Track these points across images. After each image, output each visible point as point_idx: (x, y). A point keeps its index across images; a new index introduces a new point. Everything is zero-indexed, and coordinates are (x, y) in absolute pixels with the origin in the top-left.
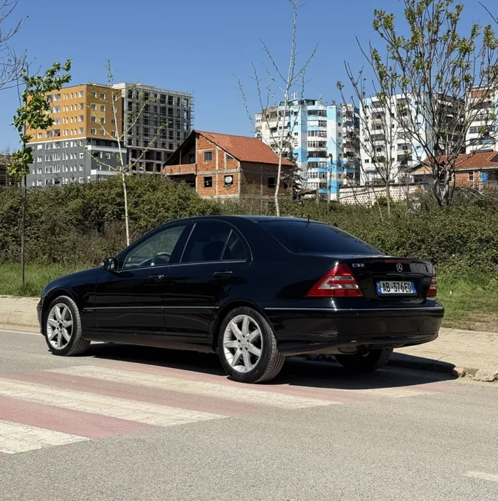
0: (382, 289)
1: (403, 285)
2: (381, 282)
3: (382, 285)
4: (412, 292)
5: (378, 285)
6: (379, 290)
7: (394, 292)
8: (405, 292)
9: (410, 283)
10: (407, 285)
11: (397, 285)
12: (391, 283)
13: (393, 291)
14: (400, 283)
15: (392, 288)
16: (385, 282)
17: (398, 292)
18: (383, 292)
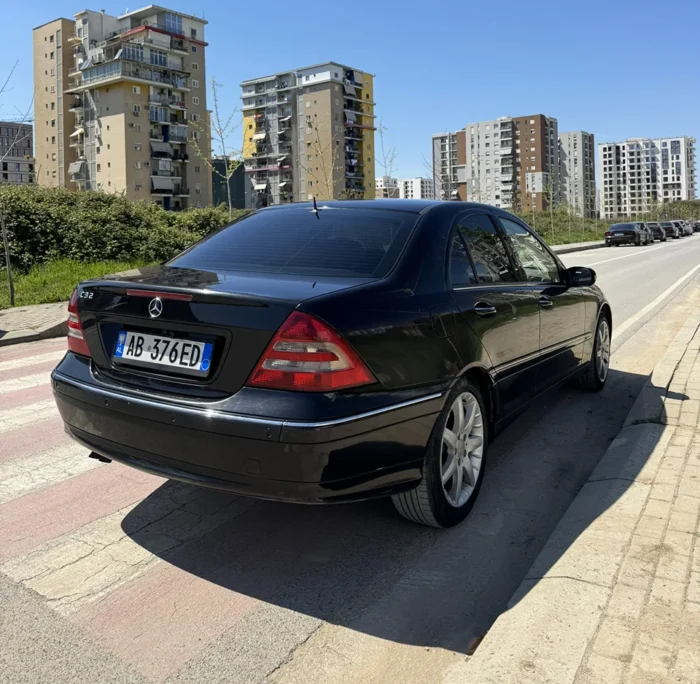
0: (126, 348)
1: (179, 348)
2: (130, 335)
3: (129, 339)
4: (198, 367)
5: (121, 338)
6: (118, 350)
7: (150, 360)
8: (177, 364)
9: (202, 346)
10: (188, 350)
11: (162, 346)
12: (149, 339)
13: (146, 357)
14: (173, 342)
15: (149, 349)
16: (137, 335)
17: (157, 361)
18: (124, 356)
